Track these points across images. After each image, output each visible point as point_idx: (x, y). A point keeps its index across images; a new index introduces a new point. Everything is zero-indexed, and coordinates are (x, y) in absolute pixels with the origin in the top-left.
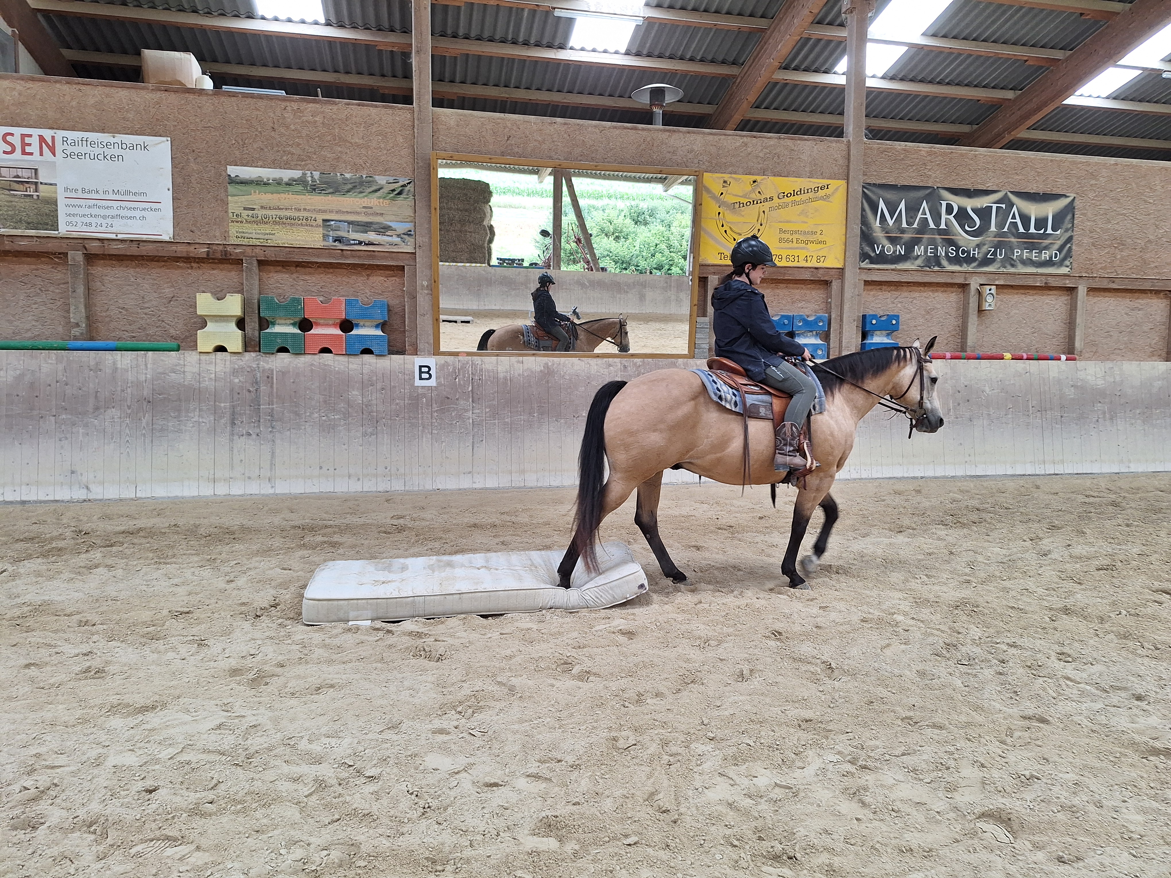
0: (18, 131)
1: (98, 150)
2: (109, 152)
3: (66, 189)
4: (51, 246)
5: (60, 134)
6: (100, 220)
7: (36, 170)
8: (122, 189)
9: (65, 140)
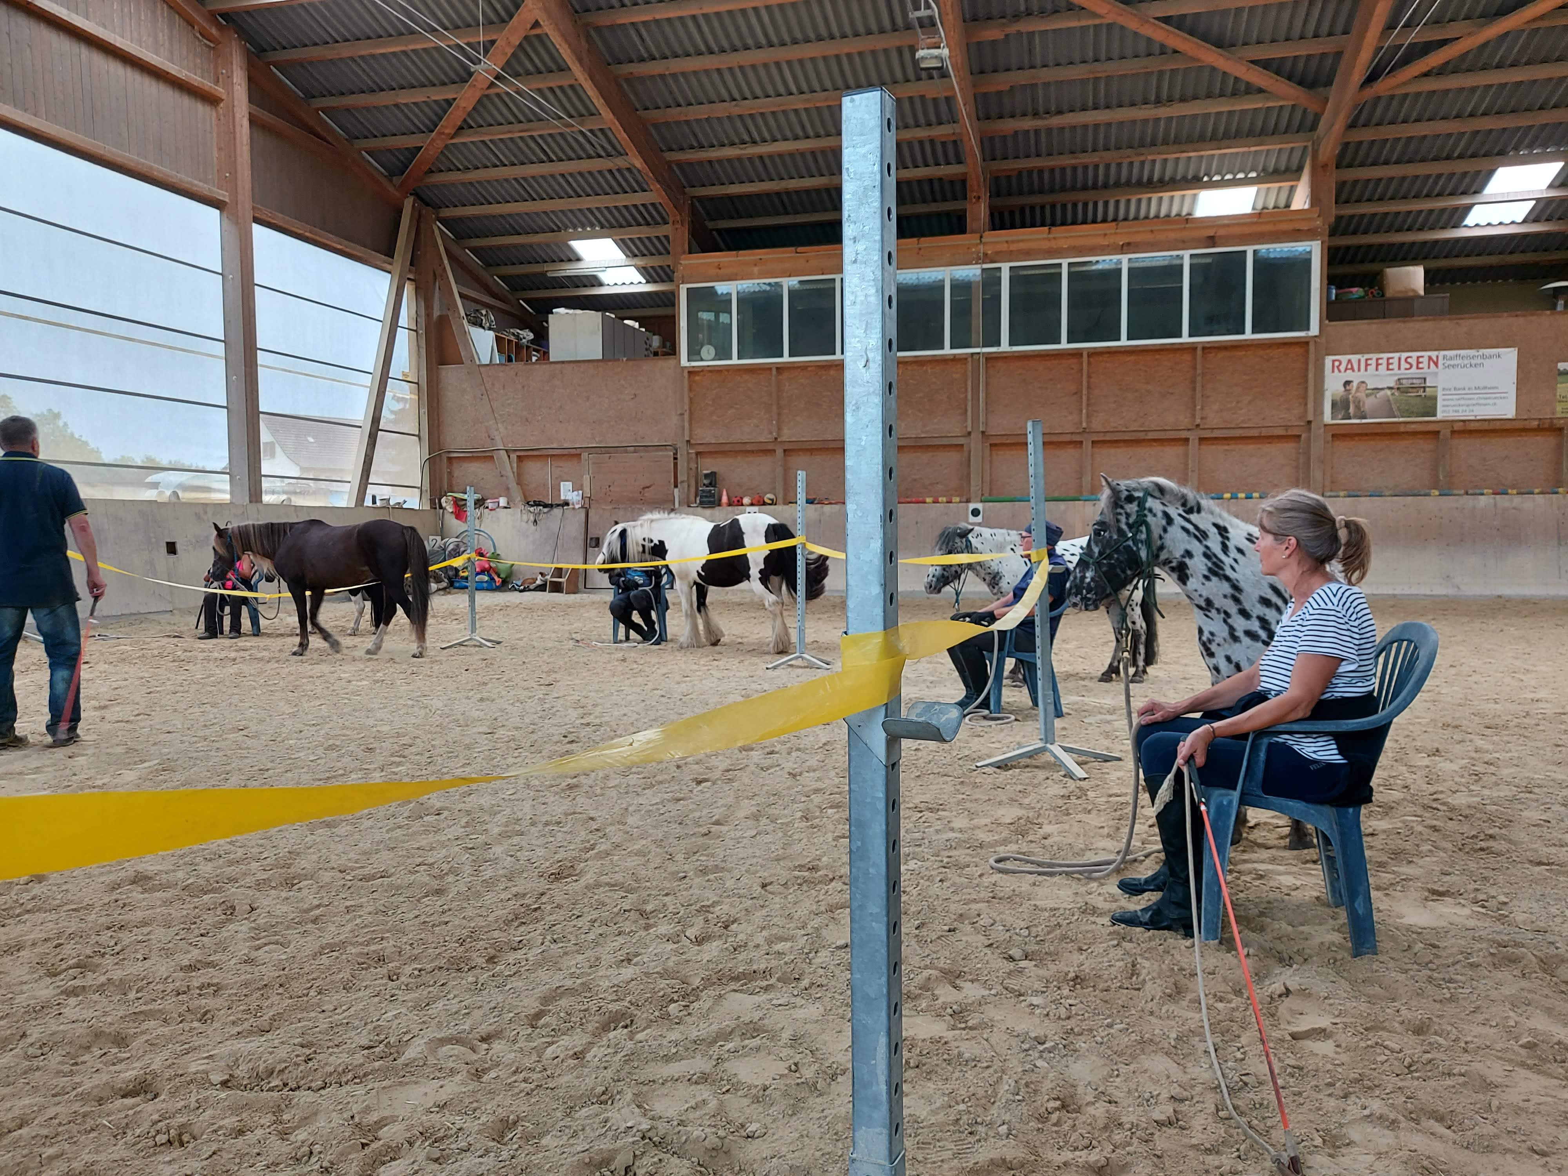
0: (1415, 354)
1: (1466, 362)
2: (1473, 362)
3: (1444, 389)
4: (1431, 428)
5: (1443, 353)
6: (1464, 408)
7: (1425, 379)
8: (1481, 385)
9: (1444, 357)
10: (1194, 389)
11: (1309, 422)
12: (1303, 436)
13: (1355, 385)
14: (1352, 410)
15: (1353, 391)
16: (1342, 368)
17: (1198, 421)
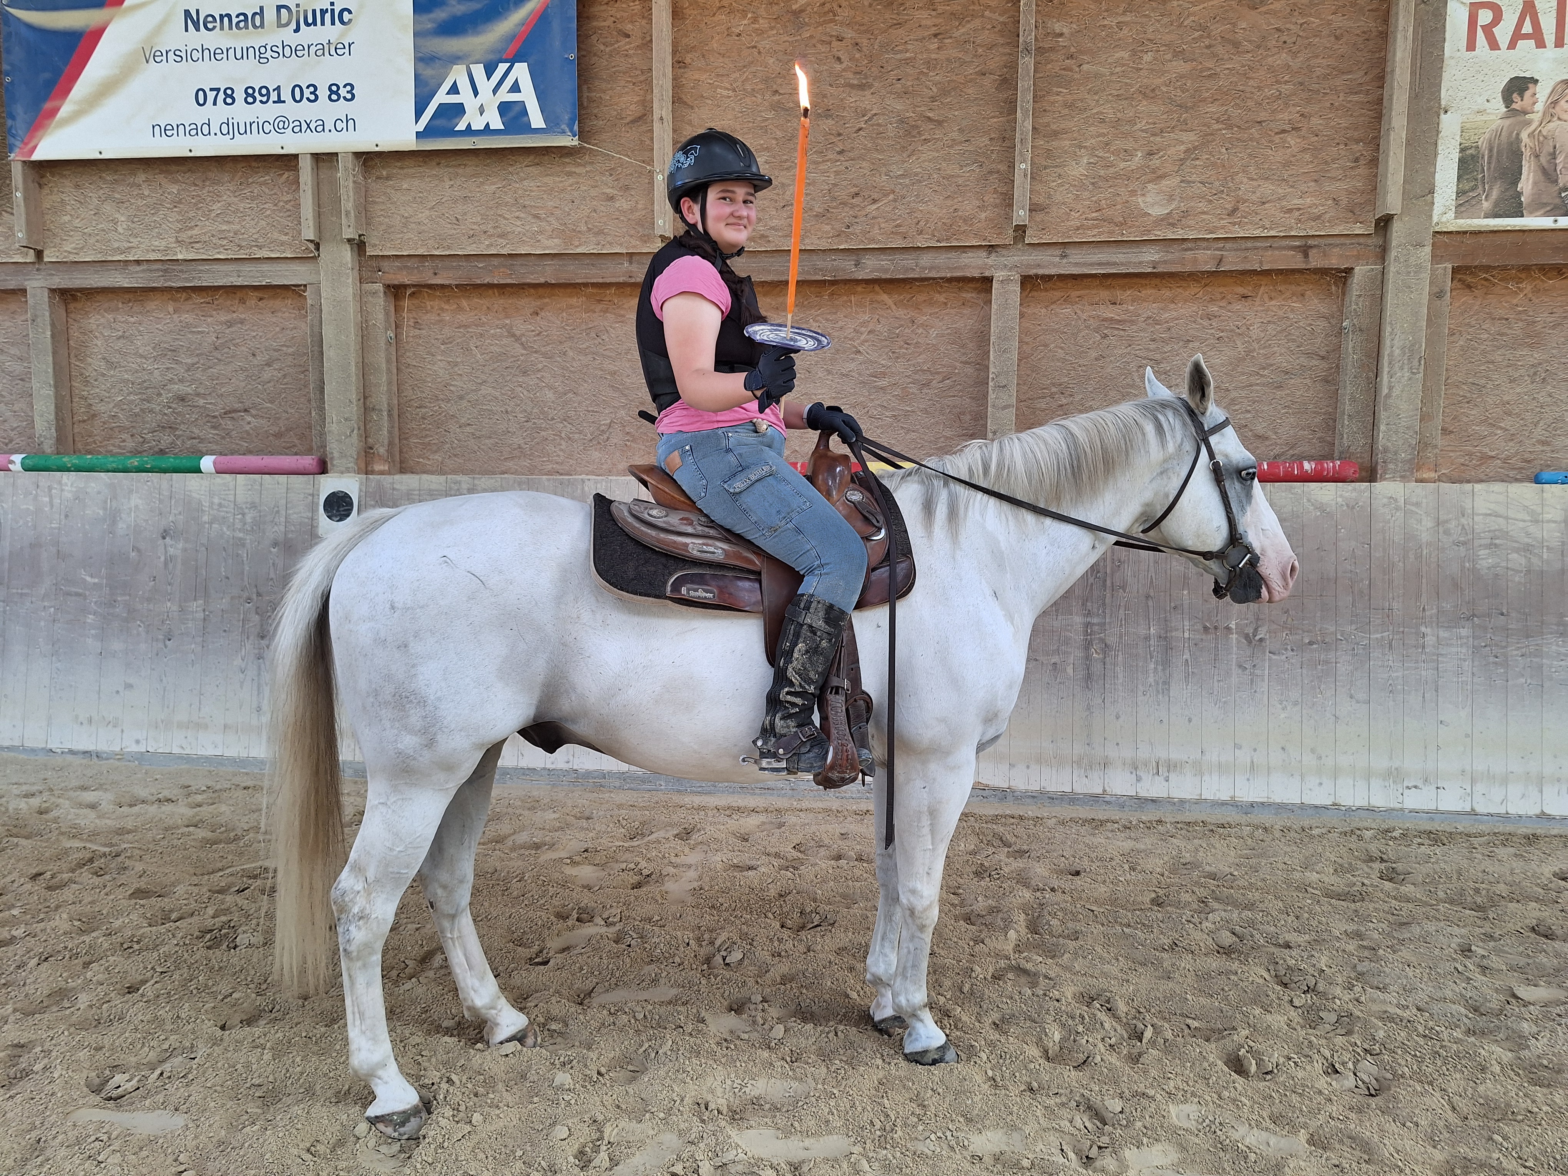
10: (1011, 106)
11: (1384, 223)
12: (1361, 271)
13: (1542, 93)
14: (1527, 184)
15: (1536, 117)
16: (1504, 32)
17: (1021, 215)
